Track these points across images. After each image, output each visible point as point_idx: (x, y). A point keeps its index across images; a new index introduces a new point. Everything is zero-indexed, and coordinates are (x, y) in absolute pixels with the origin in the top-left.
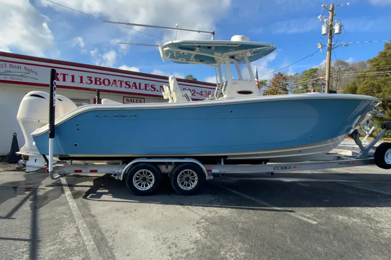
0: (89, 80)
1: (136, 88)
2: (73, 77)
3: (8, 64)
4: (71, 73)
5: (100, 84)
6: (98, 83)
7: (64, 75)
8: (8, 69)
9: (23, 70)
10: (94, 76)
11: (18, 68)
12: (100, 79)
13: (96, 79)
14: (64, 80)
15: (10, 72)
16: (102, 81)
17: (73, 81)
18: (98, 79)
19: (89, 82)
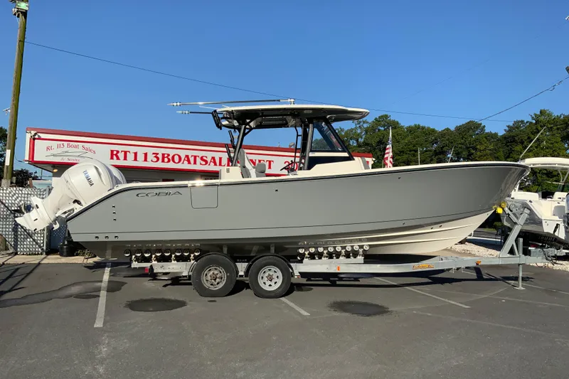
0: (156, 157)
1: (215, 164)
2: (136, 154)
3: (66, 143)
4: (133, 149)
5: (169, 161)
6: (166, 160)
7: (125, 153)
8: (66, 149)
9: (80, 149)
10: (161, 151)
11: (76, 147)
12: (169, 155)
13: (163, 155)
14: (125, 158)
15: (67, 152)
16: (170, 157)
17: (136, 159)
18: (166, 156)
19: (155, 159)
